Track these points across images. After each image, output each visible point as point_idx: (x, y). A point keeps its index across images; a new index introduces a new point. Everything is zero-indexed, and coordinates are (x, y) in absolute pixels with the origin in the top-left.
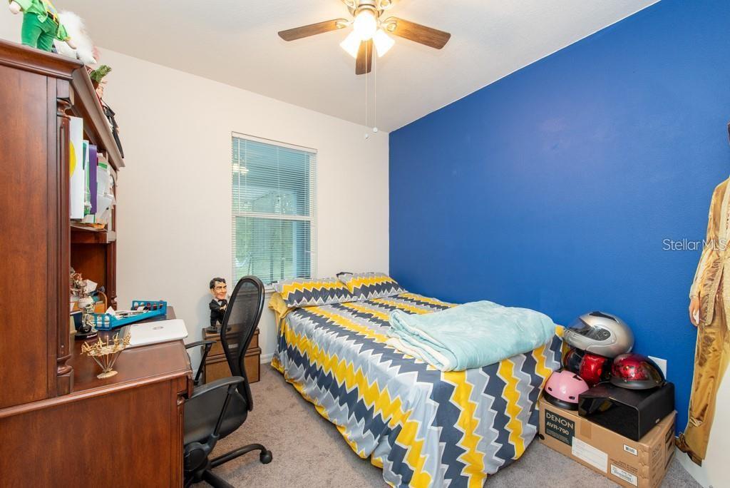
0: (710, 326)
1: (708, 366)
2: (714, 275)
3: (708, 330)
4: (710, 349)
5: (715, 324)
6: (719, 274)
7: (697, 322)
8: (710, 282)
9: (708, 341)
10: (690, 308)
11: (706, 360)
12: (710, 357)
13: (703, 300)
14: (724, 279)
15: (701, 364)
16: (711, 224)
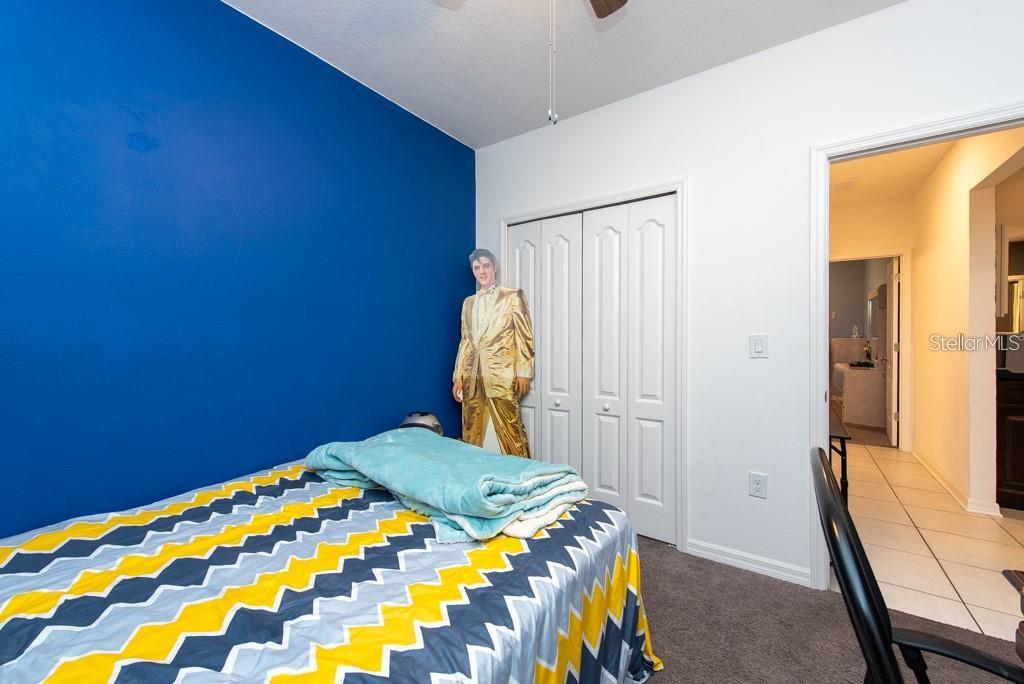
0: (472, 399)
1: (474, 428)
2: (472, 361)
3: (472, 402)
4: (475, 415)
5: (477, 396)
6: (476, 360)
7: (462, 399)
8: (470, 367)
9: (472, 409)
10: (454, 389)
11: (472, 424)
12: (475, 421)
13: (465, 382)
14: (481, 364)
15: (468, 429)
16: (464, 325)
